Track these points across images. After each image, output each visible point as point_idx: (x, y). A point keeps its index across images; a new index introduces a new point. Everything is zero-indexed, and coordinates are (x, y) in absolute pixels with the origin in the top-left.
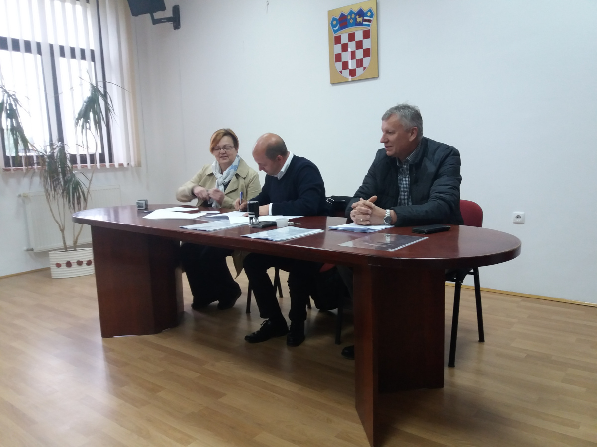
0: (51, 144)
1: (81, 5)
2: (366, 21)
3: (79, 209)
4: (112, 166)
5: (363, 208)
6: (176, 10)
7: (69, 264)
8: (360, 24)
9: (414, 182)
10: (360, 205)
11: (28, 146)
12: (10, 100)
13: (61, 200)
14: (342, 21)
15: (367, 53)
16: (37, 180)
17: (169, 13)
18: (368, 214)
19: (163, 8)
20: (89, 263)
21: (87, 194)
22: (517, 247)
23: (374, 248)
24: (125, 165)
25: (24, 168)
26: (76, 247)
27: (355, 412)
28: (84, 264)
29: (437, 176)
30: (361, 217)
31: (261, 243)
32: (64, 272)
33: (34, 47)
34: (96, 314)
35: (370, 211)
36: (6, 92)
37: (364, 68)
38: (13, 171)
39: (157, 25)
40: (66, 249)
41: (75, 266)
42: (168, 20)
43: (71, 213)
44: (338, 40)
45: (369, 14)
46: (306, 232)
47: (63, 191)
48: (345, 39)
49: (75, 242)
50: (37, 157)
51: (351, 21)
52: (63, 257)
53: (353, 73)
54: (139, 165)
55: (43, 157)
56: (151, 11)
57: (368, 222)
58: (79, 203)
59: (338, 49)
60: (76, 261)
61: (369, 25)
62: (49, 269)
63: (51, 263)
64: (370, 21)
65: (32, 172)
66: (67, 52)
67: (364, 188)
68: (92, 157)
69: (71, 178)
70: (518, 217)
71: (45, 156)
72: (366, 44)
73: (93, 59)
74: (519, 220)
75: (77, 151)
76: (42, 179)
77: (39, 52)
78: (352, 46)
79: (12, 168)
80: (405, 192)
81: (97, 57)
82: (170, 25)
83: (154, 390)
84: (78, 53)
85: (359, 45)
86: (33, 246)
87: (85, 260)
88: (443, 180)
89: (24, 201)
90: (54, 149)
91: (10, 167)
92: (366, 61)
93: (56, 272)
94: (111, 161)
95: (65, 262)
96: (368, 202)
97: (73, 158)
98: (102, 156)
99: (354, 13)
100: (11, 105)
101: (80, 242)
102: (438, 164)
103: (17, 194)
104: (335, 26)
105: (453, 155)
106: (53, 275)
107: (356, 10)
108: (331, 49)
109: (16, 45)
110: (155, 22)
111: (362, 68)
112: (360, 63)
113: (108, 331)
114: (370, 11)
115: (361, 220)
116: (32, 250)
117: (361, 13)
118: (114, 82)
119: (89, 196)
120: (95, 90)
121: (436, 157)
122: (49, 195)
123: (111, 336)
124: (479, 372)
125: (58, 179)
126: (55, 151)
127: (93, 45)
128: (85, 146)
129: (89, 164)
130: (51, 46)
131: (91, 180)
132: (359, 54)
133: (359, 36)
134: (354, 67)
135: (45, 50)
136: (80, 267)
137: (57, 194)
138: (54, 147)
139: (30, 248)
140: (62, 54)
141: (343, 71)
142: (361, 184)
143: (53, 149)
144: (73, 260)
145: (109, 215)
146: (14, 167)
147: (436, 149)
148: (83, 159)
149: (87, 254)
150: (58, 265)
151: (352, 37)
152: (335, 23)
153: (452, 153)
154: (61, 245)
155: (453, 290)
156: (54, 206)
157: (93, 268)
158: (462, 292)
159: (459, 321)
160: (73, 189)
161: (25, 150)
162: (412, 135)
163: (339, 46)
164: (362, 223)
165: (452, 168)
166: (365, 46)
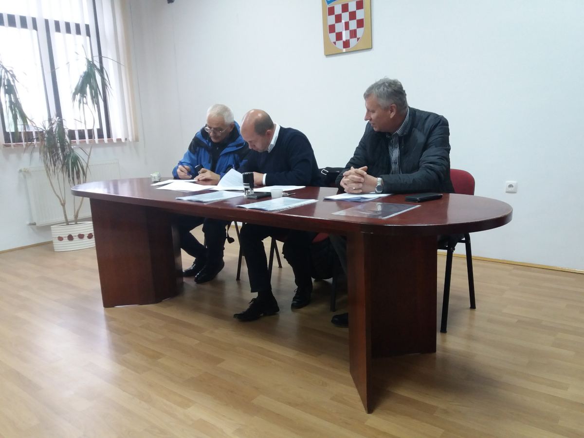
0: (50, 120)
3: (79, 183)
4: (110, 141)
5: (356, 177)
7: (70, 238)
9: (403, 154)
10: (353, 173)
11: (27, 122)
12: (7, 75)
13: (61, 174)
15: (360, 24)
16: (37, 155)
18: (360, 182)
20: (90, 236)
21: (86, 169)
22: (509, 213)
23: (366, 216)
24: (123, 140)
25: (24, 143)
26: (76, 221)
27: (348, 376)
28: (86, 237)
29: (426, 147)
30: (354, 186)
31: (256, 213)
32: (66, 245)
33: (29, 23)
34: (97, 285)
35: (363, 179)
36: (4, 68)
37: (358, 39)
38: (13, 147)
40: (67, 223)
41: (76, 239)
43: (71, 187)
44: (331, 11)
46: (301, 202)
47: (63, 165)
48: (338, 10)
49: (76, 216)
50: (36, 132)
52: (64, 231)
53: (346, 44)
54: (137, 139)
55: (42, 132)
57: (361, 191)
58: (78, 177)
59: (332, 20)
60: (77, 234)
62: (51, 242)
63: (53, 236)
65: (31, 147)
66: (63, 27)
67: (355, 159)
68: (90, 132)
69: (70, 153)
70: (511, 186)
71: (44, 132)
72: (360, 14)
73: (88, 34)
74: (512, 189)
75: (76, 126)
76: (42, 154)
77: (35, 28)
78: (345, 17)
79: (12, 144)
80: (395, 163)
81: (93, 32)
83: (154, 357)
84: (73, 28)
85: (353, 16)
86: (35, 220)
87: (86, 234)
88: (432, 150)
89: (25, 177)
90: (53, 124)
91: (10, 143)
92: (360, 32)
93: (58, 246)
94: (109, 136)
95: (67, 236)
96: (360, 170)
97: (72, 134)
98: (100, 131)
100: (8, 81)
101: (80, 216)
102: (427, 133)
103: (18, 170)
105: (442, 124)
106: (55, 248)
108: (325, 20)
109: (12, 21)
111: (356, 39)
112: (353, 34)
113: (110, 301)
115: (354, 188)
116: (35, 224)
118: (110, 56)
119: (88, 170)
120: (91, 65)
122: (49, 170)
123: (113, 306)
124: (470, 337)
125: (58, 154)
126: (53, 126)
127: (89, 20)
128: (83, 121)
129: (87, 139)
130: (47, 21)
131: (90, 154)
132: (353, 25)
133: (352, 7)
134: (348, 38)
135: (41, 25)
136: (81, 241)
137: (57, 169)
138: (53, 122)
139: (32, 222)
140: (58, 29)
141: (337, 42)
142: (352, 156)
143: (51, 124)
144: (75, 234)
145: (108, 188)
146: (14, 142)
148: (82, 135)
149: (88, 227)
150: (60, 239)
151: (345, 8)
153: (440, 123)
154: (63, 219)
155: (445, 259)
156: (54, 181)
157: (94, 241)
158: (454, 260)
159: (451, 288)
160: (72, 163)
161: (24, 125)
162: (392, 111)
163: (333, 17)
164: (355, 192)
165: (441, 138)
166: (359, 17)
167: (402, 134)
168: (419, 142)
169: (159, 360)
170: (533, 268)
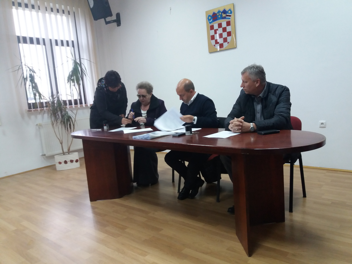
0: (52, 96)
1: (66, 16)
2: (228, 16)
3: (71, 131)
4: (87, 106)
5: (237, 123)
6: (118, 15)
7: (66, 162)
8: (225, 18)
9: (264, 108)
10: (236, 121)
11: (41, 97)
12: (31, 72)
13: (60, 126)
14: (214, 17)
16: (46, 115)
17: (114, 18)
18: (240, 126)
19: (111, 15)
20: (77, 161)
22: (324, 140)
25: (39, 109)
26: (69, 152)
27: (236, 237)
28: (74, 162)
29: (278, 103)
30: (236, 128)
32: (63, 167)
33: (41, 41)
34: (86, 189)
35: (241, 124)
36: (28, 67)
37: (228, 43)
38: (33, 111)
39: (108, 25)
40: (64, 153)
41: (69, 163)
42: (114, 21)
43: (71, 134)
44: (212, 28)
45: (229, 12)
47: (61, 122)
48: (216, 26)
49: (69, 150)
50: (46, 103)
51: (219, 17)
52: (62, 158)
53: (221, 46)
56: (105, 17)
57: (241, 131)
58: (70, 127)
59: (212, 32)
60: (70, 160)
61: (230, 18)
62: (55, 165)
63: (56, 162)
64: (230, 16)
65: (43, 111)
66: (59, 43)
68: (76, 101)
69: (66, 114)
70: (322, 124)
71: (50, 102)
72: (229, 29)
73: (73, 46)
74: (323, 126)
75: (67, 98)
76: (49, 115)
77: (44, 44)
78: (220, 31)
79: (33, 110)
82: (115, 24)
83: (123, 228)
84: (65, 43)
85: (224, 30)
86: (45, 153)
87: (75, 160)
88: (281, 105)
89: (39, 128)
91: (31, 109)
92: (229, 39)
93: (59, 167)
94: (86, 103)
95: (64, 161)
96: (240, 119)
97: (65, 102)
99: (221, 12)
100: (31, 75)
101: (71, 149)
102: (278, 96)
103: (36, 124)
104: (210, 20)
105: (286, 90)
106: (57, 169)
107: (222, 10)
108: (208, 33)
109: (32, 41)
110: (107, 23)
111: (227, 43)
112: (225, 40)
114: (230, 10)
116: (45, 155)
117: (225, 12)
118: (85, 58)
119: (75, 122)
120: (75, 63)
121: (277, 92)
122: (54, 124)
123: (96, 201)
124: (304, 213)
125: (58, 115)
126: (55, 100)
127: (73, 38)
128: (72, 95)
129: (73, 105)
130: (51, 40)
131: (76, 114)
132: (225, 35)
133: (224, 25)
134: (222, 42)
135: (47, 43)
136: (72, 164)
137: (58, 123)
138: (55, 97)
139: (43, 154)
140: (57, 44)
141: (216, 45)
144: (68, 160)
145: (86, 134)
146: (33, 109)
147: (277, 88)
148: (70, 103)
149: (76, 156)
150: (60, 163)
151: (220, 25)
152: (210, 18)
153: (285, 89)
154: (61, 151)
155: (289, 168)
156: (56, 130)
157: (79, 164)
158: (294, 169)
159: (294, 185)
160: (67, 120)
161: (40, 99)
162: (257, 83)
163: (213, 31)
164: (237, 131)
165: (286, 98)
166: (228, 30)
167: (263, 96)
168: (273, 101)
169: (126, 230)
170: (338, 172)
